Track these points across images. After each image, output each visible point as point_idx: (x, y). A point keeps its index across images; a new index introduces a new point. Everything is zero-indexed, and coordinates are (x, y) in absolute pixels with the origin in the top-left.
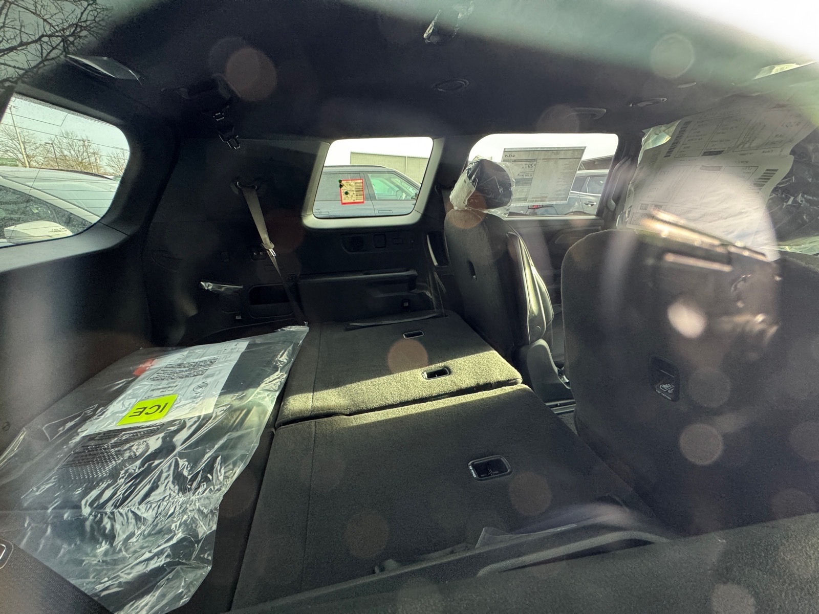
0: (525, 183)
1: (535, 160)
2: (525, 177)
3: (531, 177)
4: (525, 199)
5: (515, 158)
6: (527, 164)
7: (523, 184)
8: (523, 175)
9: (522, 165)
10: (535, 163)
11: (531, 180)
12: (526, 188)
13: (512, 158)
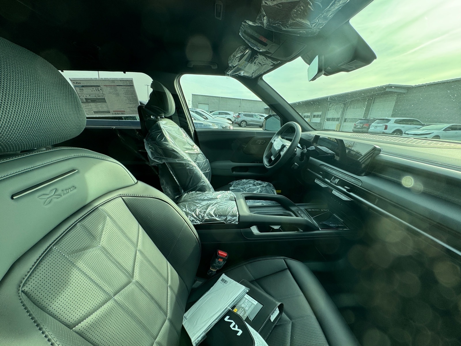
0: (101, 101)
1: (98, 86)
2: (98, 97)
3: (102, 97)
4: (109, 112)
5: (81, 85)
6: (94, 89)
7: (100, 102)
8: (95, 96)
9: (91, 89)
10: (99, 88)
11: (104, 99)
12: (104, 105)
13: (79, 85)
